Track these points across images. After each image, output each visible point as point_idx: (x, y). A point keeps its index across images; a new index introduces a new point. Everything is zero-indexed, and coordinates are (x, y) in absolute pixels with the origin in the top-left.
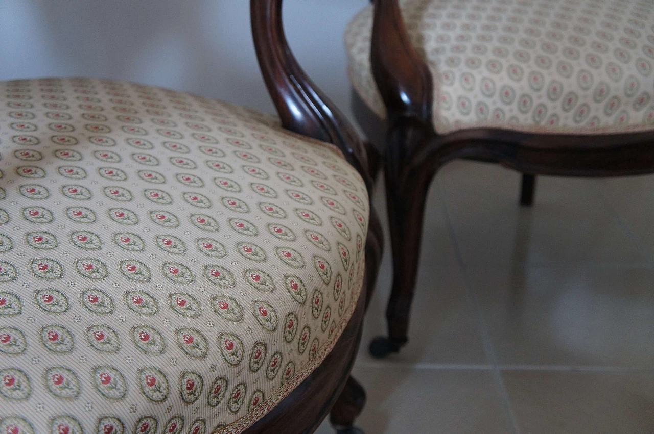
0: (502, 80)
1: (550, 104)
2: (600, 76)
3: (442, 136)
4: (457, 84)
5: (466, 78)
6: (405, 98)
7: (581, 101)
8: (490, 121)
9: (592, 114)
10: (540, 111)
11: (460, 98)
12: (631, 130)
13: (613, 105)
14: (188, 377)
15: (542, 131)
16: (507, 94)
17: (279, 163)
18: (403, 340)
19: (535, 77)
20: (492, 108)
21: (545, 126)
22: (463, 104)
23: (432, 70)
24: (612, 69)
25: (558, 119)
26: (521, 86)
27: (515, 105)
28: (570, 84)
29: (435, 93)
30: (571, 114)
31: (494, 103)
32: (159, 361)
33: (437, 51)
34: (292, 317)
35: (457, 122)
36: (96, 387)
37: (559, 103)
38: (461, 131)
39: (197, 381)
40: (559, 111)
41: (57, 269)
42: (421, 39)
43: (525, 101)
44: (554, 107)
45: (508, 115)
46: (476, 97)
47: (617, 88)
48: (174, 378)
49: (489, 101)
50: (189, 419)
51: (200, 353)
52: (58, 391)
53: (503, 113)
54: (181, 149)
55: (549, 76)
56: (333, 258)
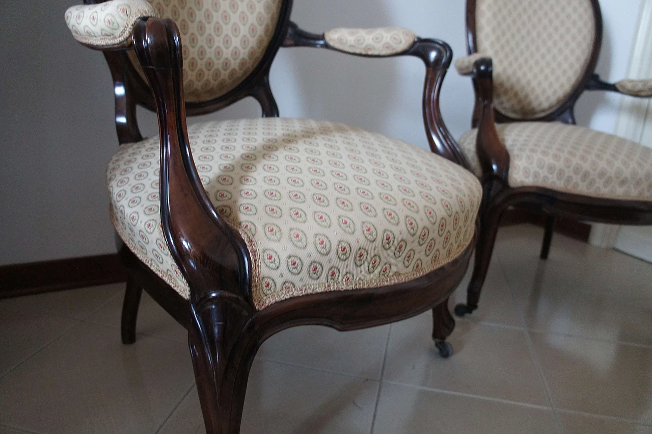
0: (549, 160)
1: (574, 177)
2: (602, 164)
3: (513, 189)
4: (524, 160)
5: (529, 157)
6: (494, 167)
7: (591, 177)
8: (540, 183)
9: (597, 185)
10: (569, 179)
11: (524, 168)
12: (616, 198)
13: (608, 182)
14: (387, 233)
15: (568, 192)
16: (551, 169)
17: (422, 184)
18: (475, 307)
19: (567, 160)
20: (542, 175)
21: (570, 188)
22: (526, 172)
23: (510, 153)
24: (609, 162)
25: (578, 186)
26: (560, 164)
27: (555, 175)
28: (586, 166)
29: (511, 164)
30: (585, 183)
31: (543, 173)
32: (373, 220)
33: (512, 145)
34: (443, 221)
35: (522, 182)
36: (340, 225)
37: (579, 176)
38: (524, 187)
39: (391, 237)
40: (579, 181)
41: (302, 197)
42: (503, 140)
43: (561, 173)
44: (576, 179)
45: (550, 181)
46: (534, 168)
47: (611, 172)
48: (380, 231)
49: (540, 171)
50: (384, 260)
51: (394, 222)
52: (320, 223)
53: (548, 179)
54: (361, 170)
55: (575, 161)
56: (466, 200)
